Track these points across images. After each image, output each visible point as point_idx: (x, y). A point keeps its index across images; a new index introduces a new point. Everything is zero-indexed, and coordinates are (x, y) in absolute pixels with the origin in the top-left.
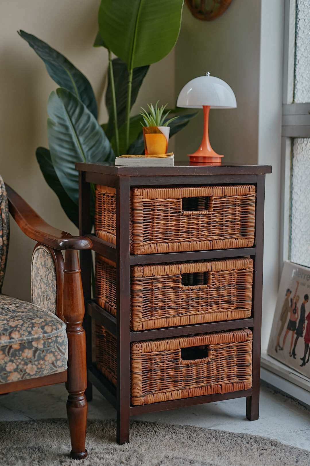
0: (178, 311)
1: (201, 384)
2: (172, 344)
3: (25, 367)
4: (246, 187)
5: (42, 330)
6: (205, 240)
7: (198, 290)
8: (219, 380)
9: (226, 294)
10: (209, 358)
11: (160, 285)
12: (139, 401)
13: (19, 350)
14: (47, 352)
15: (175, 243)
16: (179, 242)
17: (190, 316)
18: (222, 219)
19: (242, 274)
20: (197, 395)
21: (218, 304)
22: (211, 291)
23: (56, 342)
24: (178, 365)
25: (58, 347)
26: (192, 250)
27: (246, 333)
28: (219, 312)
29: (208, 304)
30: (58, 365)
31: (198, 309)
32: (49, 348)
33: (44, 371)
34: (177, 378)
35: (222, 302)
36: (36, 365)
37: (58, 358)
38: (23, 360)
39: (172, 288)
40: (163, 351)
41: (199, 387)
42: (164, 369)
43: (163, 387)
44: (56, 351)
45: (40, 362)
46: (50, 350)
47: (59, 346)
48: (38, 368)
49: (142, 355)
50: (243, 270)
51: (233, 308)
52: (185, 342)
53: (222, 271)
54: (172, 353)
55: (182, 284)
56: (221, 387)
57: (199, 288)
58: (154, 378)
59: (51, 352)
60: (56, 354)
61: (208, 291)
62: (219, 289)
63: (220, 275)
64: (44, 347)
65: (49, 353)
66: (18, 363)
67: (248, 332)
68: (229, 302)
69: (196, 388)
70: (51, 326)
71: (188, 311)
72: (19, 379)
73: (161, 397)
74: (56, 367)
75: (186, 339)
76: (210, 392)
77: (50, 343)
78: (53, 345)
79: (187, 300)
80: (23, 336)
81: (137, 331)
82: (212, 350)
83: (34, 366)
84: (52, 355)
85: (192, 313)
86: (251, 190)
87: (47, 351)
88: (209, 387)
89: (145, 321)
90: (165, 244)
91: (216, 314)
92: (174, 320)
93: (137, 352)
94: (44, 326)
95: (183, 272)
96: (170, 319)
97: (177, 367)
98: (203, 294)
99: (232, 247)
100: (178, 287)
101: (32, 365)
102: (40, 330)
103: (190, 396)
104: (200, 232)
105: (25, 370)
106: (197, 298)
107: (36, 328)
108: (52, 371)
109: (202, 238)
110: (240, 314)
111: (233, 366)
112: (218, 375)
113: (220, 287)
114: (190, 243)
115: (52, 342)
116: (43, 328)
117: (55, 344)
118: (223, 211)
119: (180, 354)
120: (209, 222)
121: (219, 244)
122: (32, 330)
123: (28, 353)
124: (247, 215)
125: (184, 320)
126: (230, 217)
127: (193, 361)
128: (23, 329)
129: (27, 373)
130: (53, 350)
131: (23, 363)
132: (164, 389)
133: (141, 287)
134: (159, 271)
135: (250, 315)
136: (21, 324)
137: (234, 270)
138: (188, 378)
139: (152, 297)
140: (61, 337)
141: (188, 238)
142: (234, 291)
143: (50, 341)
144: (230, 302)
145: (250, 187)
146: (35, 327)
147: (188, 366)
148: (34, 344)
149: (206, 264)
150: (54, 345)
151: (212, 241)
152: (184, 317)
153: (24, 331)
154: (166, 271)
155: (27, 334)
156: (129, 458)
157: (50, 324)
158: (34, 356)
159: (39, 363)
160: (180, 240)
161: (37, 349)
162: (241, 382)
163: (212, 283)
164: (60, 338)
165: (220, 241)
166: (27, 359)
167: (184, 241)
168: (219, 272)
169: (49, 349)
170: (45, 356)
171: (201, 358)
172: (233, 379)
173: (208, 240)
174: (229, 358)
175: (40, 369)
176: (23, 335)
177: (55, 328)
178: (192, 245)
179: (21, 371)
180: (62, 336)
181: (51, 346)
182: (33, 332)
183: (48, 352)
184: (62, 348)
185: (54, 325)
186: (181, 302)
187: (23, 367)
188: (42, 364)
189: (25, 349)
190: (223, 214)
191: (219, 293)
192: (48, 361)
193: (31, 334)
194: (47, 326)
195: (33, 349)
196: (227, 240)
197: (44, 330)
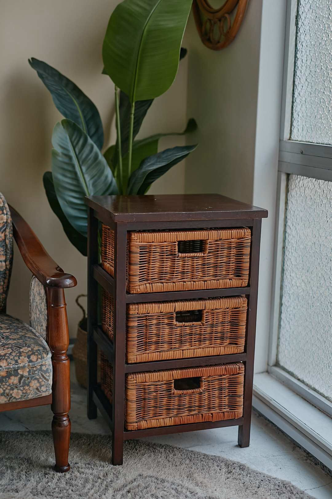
0: (172, 346)
1: (193, 413)
2: (165, 376)
3: (11, 392)
4: (242, 231)
5: (28, 359)
6: (200, 281)
7: (192, 327)
8: (210, 409)
9: (219, 330)
10: (200, 389)
11: (154, 322)
12: (133, 426)
13: (6, 377)
14: (32, 379)
15: (170, 284)
16: (174, 283)
17: (183, 350)
18: (217, 261)
19: (236, 312)
20: (189, 422)
21: (212, 340)
22: (205, 327)
23: (41, 369)
24: (171, 394)
25: (42, 374)
26: (187, 290)
27: (238, 367)
28: (212, 347)
29: (201, 340)
30: (42, 390)
31: (192, 344)
33: (29, 395)
34: (170, 406)
35: (215, 338)
36: (21, 390)
37: (42, 384)
38: (9, 386)
39: (166, 325)
40: (157, 382)
41: (191, 415)
42: (157, 398)
43: (156, 414)
44: (40, 378)
45: (25, 387)
46: (35, 377)
48: (23, 393)
49: (136, 385)
50: (237, 308)
51: (226, 344)
52: (177, 374)
53: (216, 309)
54: (165, 384)
55: (176, 321)
56: (212, 416)
57: (193, 325)
58: (148, 406)
59: (36, 379)
60: (41, 380)
61: (201, 328)
62: (212, 326)
63: (214, 313)
64: (29, 374)
65: (34, 380)
66: (4, 389)
67: (240, 366)
68: (222, 338)
69: (188, 415)
70: (37, 355)
71: (182, 346)
72: (6, 401)
73: (154, 423)
74: (40, 392)
75: (179, 371)
76: (201, 420)
77: (35, 371)
79: (181, 336)
80: (10, 365)
82: (204, 382)
83: (19, 391)
84: (36, 381)
85: (185, 348)
86: (246, 234)
88: (200, 415)
89: (139, 355)
90: (160, 284)
91: (209, 349)
92: (167, 354)
93: (131, 382)
94: (31, 355)
95: (177, 310)
96: (164, 353)
97: (170, 396)
98: (197, 331)
99: (226, 287)
100: (172, 324)
101: (18, 390)
102: (26, 359)
103: (182, 423)
104: (194, 273)
105: (11, 394)
106: (191, 334)
107: (23, 357)
108: (37, 395)
109: (196, 278)
110: (233, 349)
111: (225, 396)
112: (210, 405)
113: (213, 324)
114: (185, 283)
115: (37, 370)
116: (29, 357)
117: (40, 372)
118: (218, 254)
119: (173, 385)
120: (204, 263)
121: (212, 284)
122: (19, 359)
123: (14, 380)
124: (242, 258)
125: (177, 354)
126: (225, 259)
127: (185, 392)
128: (11, 358)
129: (13, 397)
130: (38, 377)
131: (9, 388)
132: (157, 416)
133: (136, 324)
134: (154, 309)
135: (243, 351)
136: (9, 353)
137: (228, 308)
138: (180, 406)
139: (147, 333)
140: (45, 365)
141: (183, 279)
142: (228, 327)
143: (35, 369)
144: (223, 338)
145: (246, 231)
146: (21, 356)
147: (180, 396)
148: (20, 372)
149: (200, 302)
151: (206, 281)
152: (177, 351)
153: (11, 359)
154: (160, 309)
155: (14, 362)
156: (107, 474)
157: (36, 354)
158: (20, 382)
159: (24, 389)
160: (175, 280)
161: (22, 376)
162: (232, 412)
163: (206, 320)
164: (44, 367)
165: (214, 281)
166: (13, 385)
167: (179, 282)
168: (213, 310)
169: (34, 377)
170: (29, 382)
171: (193, 389)
172: (224, 409)
173: (202, 281)
174: (221, 389)
175: (25, 393)
176: (10, 363)
177: (40, 357)
178: (186, 285)
179: (8, 395)
180: (47, 365)
181: (36, 374)
182: (19, 361)
183: (33, 379)
184: (47, 376)
185: (40, 354)
186: (175, 337)
187: (9, 392)
188: (27, 390)
189: (11, 376)
190: (218, 256)
191: (213, 330)
192: (33, 386)
193: (18, 362)
194: (33, 355)
195: (19, 376)
196: (221, 281)
197: (30, 359)
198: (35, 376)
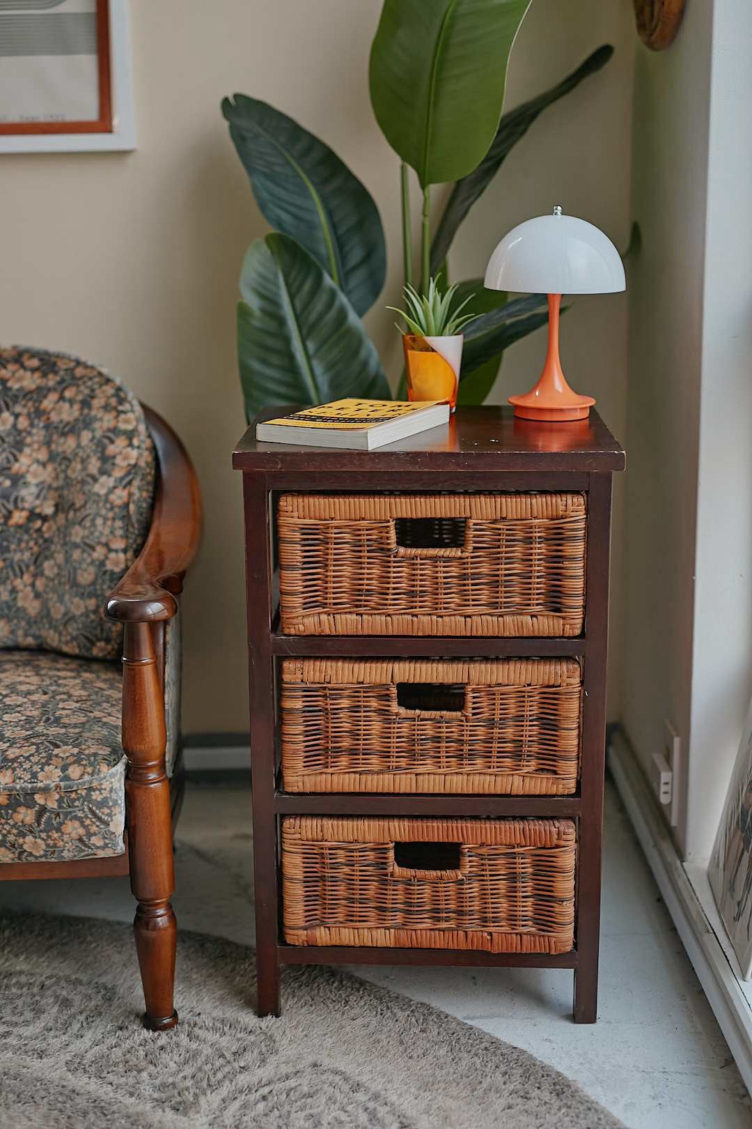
0: (389, 762)
1: (444, 925)
2: (372, 830)
3: (21, 841)
5: (61, 774)
6: (455, 615)
7: (439, 722)
9: (511, 737)
11: (345, 703)
12: (296, 936)
13: (7, 807)
14: (66, 818)
15: (378, 617)
16: (389, 615)
17: (416, 774)
18: (497, 570)
19: (550, 695)
20: (433, 946)
21: (490, 757)
22: (472, 726)
23: (88, 798)
24: (386, 875)
25: (90, 809)
26: (420, 634)
28: (490, 775)
29: (462, 755)
30: (94, 845)
31: (439, 762)
32: (71, 810)
33: (62, 851)
35: (498, 752)
36: (43, 839)
37: (92, 831)
38: (13, 826)
39: (374, 711)
40: (351, 843)
41: (439, 930)
42: (353, 880)
43: (352, 916)
44: (86, 817)
45: (50, 834)
46: (73, 814)
47: (94, 808)
48: (48, 846)
49: (302, 844)
50: (552, 686)
52: (401, 830)
53: (499, 684)
54: (373, 850)
55: (399, 704)
56: (491, 939)
57: (441, 717)
58: (332, 895)
59: (76, 818)
60: (88, 822)
61: (462, 725)
62: (491, 723)
63: (493, 694)
64: (60, 807)
65: (71, 820)
66: (5, 832)
68: (517, 755)
70: (86, 766)
71: (414, 764)
72: (13, 859)
74: (89, 847)
75: (406, 824)
76: (463, 945)
77: (74, 800)
78: (79, 805)
79: (412, 741)
80: (18, 781)
81: (292, 794)
82: (470, 856)
83: (39, 841)
84: (77, 824)
85: (421, 769)
86: (571, 507)
87: (66, 815)
89: (308, 775)
90: (354, 617)
91: (482, 777)
92: (378, 780)
93: (289, 837)
94: (70, 764)
95: (398, 680)
96: (370, 778)
98: (452, 732)
99: (521, 635)
100: (387, 711)
101: (35, 837)
102: (58, 772)
103: (415, 945)
104: (440, 596)
105: (21, 846)
106: (437, 739)
107: (51, 767)
108: (82, 854)
109: (445, 608)
110: (544, 784)
111: (523, 897)
113: (494, 719)
114: (415, 619)
115: (78, 799)
116: (65, 768)
117: (86, 803)
118: (499, 553)
119: (391, 854)
120: (465, 574)
121: (485, 624)
122: (42, 770)
123: (25, 815)
124: (562, 565)
125: (402, 783)
126: (520, 567)
127: (420, 873)
128: (25, 767)
129: (25, 851)
130: (80, 814)
131: (15, 831)
133: (299, 704)
134: (341, 673)
135: (573, 791)
137: (529, 685)
139: (327, 727)
140: (100, 790)
141: (412, 608)
142: (531, 731)
143: (73, 795)
144: (521, 756)
145: (569, 501)
146: (49, 765)
147: (409, 882)
148: (39, 798)
149: (455, 666)
150: (83, 804)
151: (470, 616)
152: (403, 777)
153: (26, 770)
154: (356, 675)
155: (27, 777)
157: (84, 762)
158: (38, 821)
159: (49, 837)
160: (391, 609)
161: (43, 809)
163: (474, 709)
164: (97, 792)
165: (489, 618)
166: (24, 826)
167: (402, 614)
168: (489, 686)
169: (71, 812)
170: (61, 824)
172: (524, 926)
173: (461, 615)
174: (512, 878)
175: (52, 847)
176: (21, 779)
177: (90, 772)
178: (419, 622)
179: (13, 846)
180: (105, 789)
181: (78, 806)
182: (40, 775)
183: (69, 817)
184: (103, 813)
185: (93, 765)
186: (397, 742)
187: (16, 840)
188: (55, 839)
189: (20, 806)
190: (499, 558)
191: (491, 733)
192: (69, 834)
193: (37, 778)
194: (76, 765)
195: (36, 809)
196: (508, 619)
197: (67, 772)
198: (74, 812)
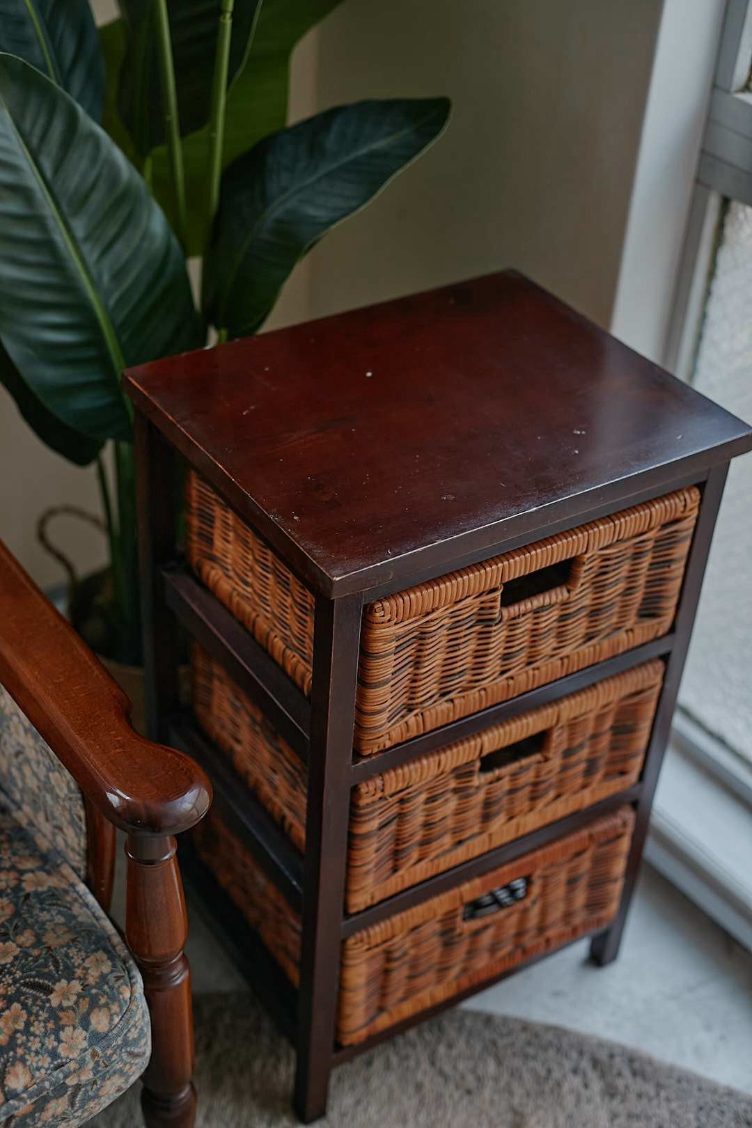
5: (84, 1033)
13: (33, 1112)
14: (103, 1080)
23: (124, 1043)
24: (453, 937)
25: (129, 1053)
32: (108, 1068)
36: (77, 1117)
37: (130, 1074)
44: (125, 1064)
45: (86, 1107)
46: (111, 1071)
47: (132, 1049)
59: (115, 1072)
60: (126, 1068)
64: (96, 1073)
65: (108, 1079)
70: (107, 1005)
77: (110, 1057)
78: (117, 1057)
80: (37, 1074)
84: (115, 1078)
87: (103, 1076)
93: (355, 952)
94: (88, 1014)
97: (450, 942)
102: (80, 1034)
107: (69, 1030)
115: (115, 1052)
116: (85, 1024)
117: (123, 1050)
122: (60, 1041)
123: (56, 1107)
128: (33, 1049)
130: (118, 1066)
136: (21, 1026)
143: (109, 1051)
146: (63, 1027)
148: (71, 1081)
150: (120, 1053)
153: (37, 1053)
155: (46, 1061)
157: (101, 999)
158: (73, 1103)
159: (84, 1111)
161: (77, 1088)
166: (55, 1118)
169: (108, 1071)
170: (98, 1090)
175: (87, 1117)
176: (38, 1069)
177: (117, 1007)
181: (116, 1060)
182: (62, 1050)
183: (107, 1076)
184: (139, 1046)
185: (113, 998)
188: (91, 1108)
189: (49, 1103)
192: (107, 1094)
193: (58, 1056)
194: (96, 1010)
195: (69, 1093)
197: (92, 1028)
198: (112, 1068)
